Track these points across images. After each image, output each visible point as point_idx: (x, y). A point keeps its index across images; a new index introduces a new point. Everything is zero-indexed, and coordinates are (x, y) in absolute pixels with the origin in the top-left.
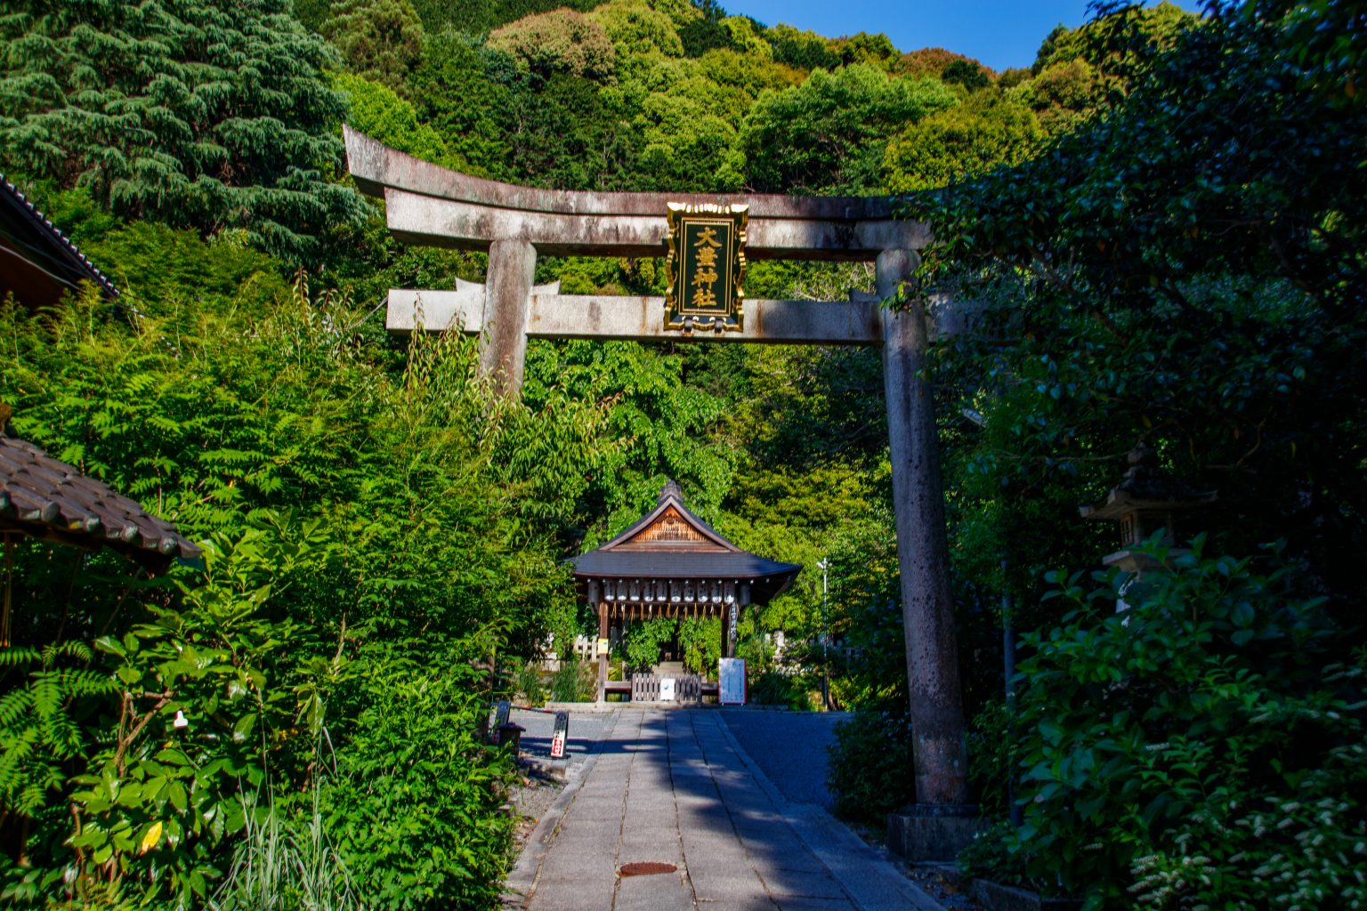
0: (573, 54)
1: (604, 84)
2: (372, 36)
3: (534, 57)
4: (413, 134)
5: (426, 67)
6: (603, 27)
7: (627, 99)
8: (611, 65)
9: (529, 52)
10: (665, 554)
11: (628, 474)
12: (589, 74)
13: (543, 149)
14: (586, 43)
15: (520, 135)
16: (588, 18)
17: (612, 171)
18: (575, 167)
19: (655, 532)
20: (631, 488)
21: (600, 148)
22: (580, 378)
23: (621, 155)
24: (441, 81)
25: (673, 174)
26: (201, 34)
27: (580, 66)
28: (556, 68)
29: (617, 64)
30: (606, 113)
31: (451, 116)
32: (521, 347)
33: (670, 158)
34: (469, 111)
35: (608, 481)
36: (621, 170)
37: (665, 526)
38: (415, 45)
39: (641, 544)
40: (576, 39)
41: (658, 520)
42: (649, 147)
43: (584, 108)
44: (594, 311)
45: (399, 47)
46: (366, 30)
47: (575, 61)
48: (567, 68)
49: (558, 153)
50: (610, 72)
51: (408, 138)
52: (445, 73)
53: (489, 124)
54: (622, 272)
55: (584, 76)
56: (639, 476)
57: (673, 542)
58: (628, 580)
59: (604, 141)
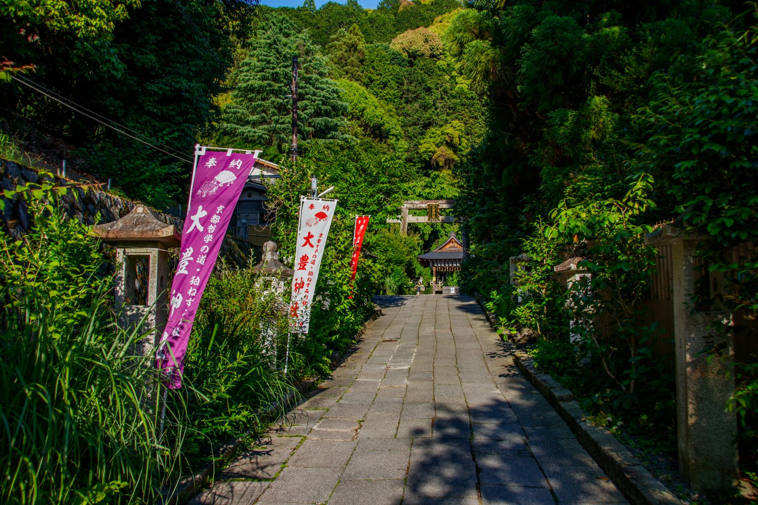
0: (425, 49)
1: (439, 59)
2: (346, 51)
3: (410, 51)
4: (367, 101)
5: (368, 62)
6: (437, 34)
7: (448, 65)
8: (441, 51)
9: (407, 49)
10: (451, 252)
11: (446, 225)
12: (432, 56)
13: (414, 92)
14: (430, 43)
15: (405, 87)
16: (431, 30)
17: (442, 99)
18: (427, 97)
19: (448, 246)
20: (446, 230)
21: (437, 89)
22: (429, 193)
23: (445, 92)
24: (373, 68)
25: (467, 98)
26: (304, 92)
27: (428, 53)
28: (418, 55)
29: (444, 50)
30: (440, 73)
31: (378, 82)
32: (407, 225)
33: (466, 90)
34: (385, 80)
35: (439, 228)
36: (446, 98)
37: (451, 244)
38: (363, 54)
39: (444, 250)
40: (426, 41)
41: (449, 243)
42: (458, 86)
43: (430, 72)
44: (417, 219)
45: (356, 54)
46: (344, 50)
47: (426, 51)
48: (423, 55)
49: (421, 93)
50: (441, 54)
51: (365, 103)
52: (375, 64)
53: (394, 85)
54: (447, 141)
55: (430, 57)
56: (449, 225)
57: (454, 249)
58: (440, 260)
59: (439, 86)
